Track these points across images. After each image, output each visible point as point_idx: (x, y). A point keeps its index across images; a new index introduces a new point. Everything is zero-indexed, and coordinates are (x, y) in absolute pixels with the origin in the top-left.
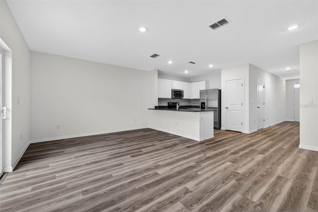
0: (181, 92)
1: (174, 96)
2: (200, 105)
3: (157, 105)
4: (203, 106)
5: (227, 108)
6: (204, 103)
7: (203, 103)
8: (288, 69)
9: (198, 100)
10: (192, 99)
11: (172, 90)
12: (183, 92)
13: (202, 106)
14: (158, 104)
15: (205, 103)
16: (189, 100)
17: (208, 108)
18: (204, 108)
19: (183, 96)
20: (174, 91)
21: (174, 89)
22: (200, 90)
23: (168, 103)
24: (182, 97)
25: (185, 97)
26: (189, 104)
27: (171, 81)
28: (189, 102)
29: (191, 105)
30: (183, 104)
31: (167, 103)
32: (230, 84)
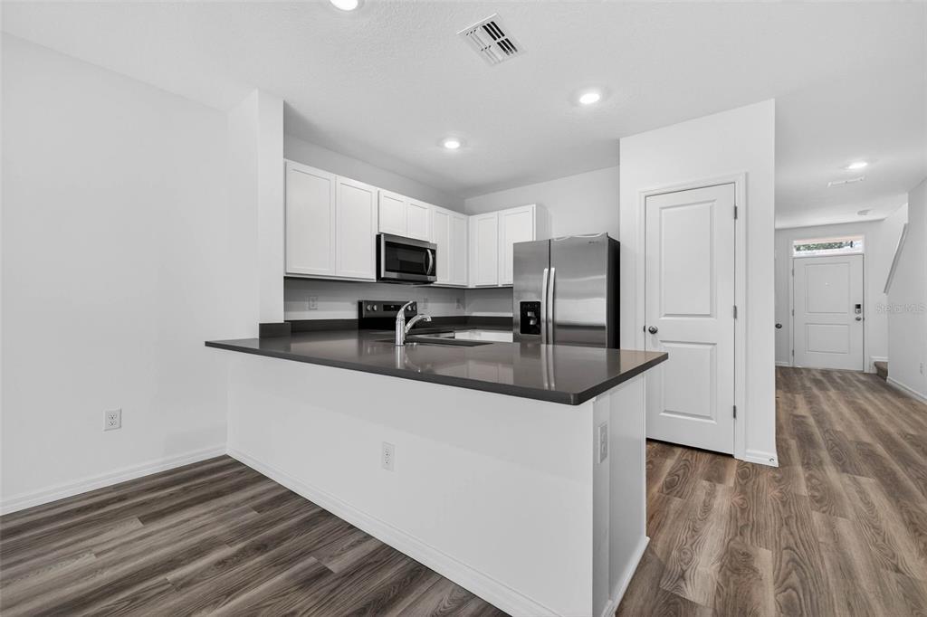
0: (426, 249)
1: (387, 270)
2: (514, 313)
3: (278, 317)
4: (530, 318)
5: (653, 332)
6: (535, 307)
7: (531, 308)
8: (858, 166)
9: (507, 290)
10: (470, 287)
11: (378, 237)
12: (434, 252)
13: (525, 319)
14: (286, 309)
15: (539, 304)
16: (458, 293)
17: (558, 326)
18: (536, 330)
19: (433, 273)
20: (387, 244)
21: (385, 235)
22: (514, 244)
23: (360, 304)
24: (430, 278)
25: (444, 277)
26: (458, 307)
27: (374, 189)
28: (458, 301)
29: (466, 314)
30: (431, 310)
31: (355, 307)
32: (663, 211)
